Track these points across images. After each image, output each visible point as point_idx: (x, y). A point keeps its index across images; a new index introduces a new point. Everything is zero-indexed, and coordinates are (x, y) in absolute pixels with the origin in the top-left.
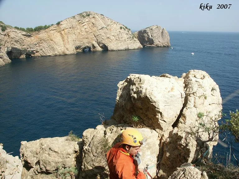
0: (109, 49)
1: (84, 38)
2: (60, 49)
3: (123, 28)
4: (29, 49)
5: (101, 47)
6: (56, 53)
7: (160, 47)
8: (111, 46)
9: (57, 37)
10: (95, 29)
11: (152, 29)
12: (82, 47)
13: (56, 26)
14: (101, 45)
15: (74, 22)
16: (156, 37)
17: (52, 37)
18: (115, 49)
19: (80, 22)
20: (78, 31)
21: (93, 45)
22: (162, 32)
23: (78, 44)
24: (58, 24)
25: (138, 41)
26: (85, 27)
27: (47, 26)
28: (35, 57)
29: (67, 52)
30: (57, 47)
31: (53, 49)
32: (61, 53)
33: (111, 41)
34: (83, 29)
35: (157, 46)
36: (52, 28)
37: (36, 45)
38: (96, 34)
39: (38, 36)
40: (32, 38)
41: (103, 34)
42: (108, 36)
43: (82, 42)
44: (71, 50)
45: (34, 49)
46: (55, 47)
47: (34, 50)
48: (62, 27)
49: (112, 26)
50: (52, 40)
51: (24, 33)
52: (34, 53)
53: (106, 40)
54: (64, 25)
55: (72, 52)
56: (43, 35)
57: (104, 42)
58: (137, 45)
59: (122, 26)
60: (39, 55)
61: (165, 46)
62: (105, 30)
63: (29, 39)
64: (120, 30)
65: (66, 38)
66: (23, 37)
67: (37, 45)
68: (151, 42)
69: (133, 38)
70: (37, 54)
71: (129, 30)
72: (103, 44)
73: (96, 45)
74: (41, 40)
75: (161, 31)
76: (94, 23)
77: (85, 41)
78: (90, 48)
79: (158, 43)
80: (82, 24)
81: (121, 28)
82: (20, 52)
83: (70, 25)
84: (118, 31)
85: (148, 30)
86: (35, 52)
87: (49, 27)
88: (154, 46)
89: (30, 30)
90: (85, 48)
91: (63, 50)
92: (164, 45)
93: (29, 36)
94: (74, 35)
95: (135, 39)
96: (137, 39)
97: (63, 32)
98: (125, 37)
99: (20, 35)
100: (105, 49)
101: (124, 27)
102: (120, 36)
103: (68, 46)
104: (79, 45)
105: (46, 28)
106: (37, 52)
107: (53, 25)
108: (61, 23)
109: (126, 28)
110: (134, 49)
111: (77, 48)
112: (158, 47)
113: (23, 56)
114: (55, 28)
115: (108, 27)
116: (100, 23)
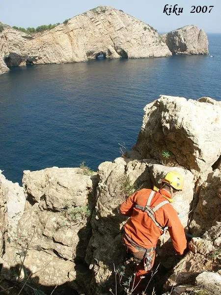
0: (129, 55)
1: (97, 42)
2: (68, 55)
3: (148, 29)
4: (30, 55)
5: (119, 53)
6: (63, 59)
7: (195, 54)
8: (132, 52)
9: (64, 40)
10: (112, 29)
11: (185, 31)
12: (94, 53)
13: (63, 25)
14: (119, 51)
15: (86, 21)
16: (191, 42)
17: (58, 40)
18: (136, 56)
19: (93, 20)
20: (90, 32)
21: (109, 51)
22: (199, 35)
23: (90, 48)
24: (66, 22)
25: (167, 47)
26: (100, 26)
27: (52, 25)
28: (37, 64)
29: (77, 60)
30: (64, 53)
31: (59, 55)
32: (69, 61)
33: (131, 45)
34: (97, 30)
35: (191, 53)
36: (57, 28)
37: (38, 49)
38: (113, 37)
39: (41, 38)
40: (34, 41)
41: (122, 37)
42: (128, 39)
43: (95, 47)
44: (81, 56)
45: (37, 55)
46: (62, 52)
47: (37, 57)
48: (71, 27)
49: (134, 25)
50: (58, 44)
51: (24, 34)
52: (36, 60)
53: (126, 44)
54: (72, 25)
55: (82, 59)
56: (47, 36)
57: (122, 47)
58: (165, 51)
59: (146, 26)
60: (43, 63)
61: (201, 54)
62: (124, 31)
63: (30, 42)
64: (144, 32)
65: (75, 41)
66: (22, 39)
67: (40, 50)
68: (184, 47)
69: (160, 42)
70: (39, 61)
71: (156, 31)
72: (121, 49)
73: (112, 50)
74: (44, 44)
75: (197, 33)
76: (110, 21)
77: (99, 45)
78: (104, 54)
79: (193, 49)
80: (96, 23)
81: (145, 29)
82: (20, 59)
83: (80, 25)
84: (141, 32)
85: (180, 32)
86: (37, 58)
87: (54, 27)
88: (186, 53)
89: (31, 31)
90: (99, 54)
91: (71, 56)
92: (201, 52)
93: (31, 38)
94: (85, 37)
95: (163, 43)
96: (165, 44)
97: (71, 34)
98: (150, 40)
99: (19, 36)
100: (124, 56)
101: (150, 28)
102: (144, 40)
103: (77, 52)
104: (91, 50)
105: (50, 27)
106: (40, 58)
107: (59, 24)
108: (69, 22)
109: (152, 28)
110: (161, 57)
111: (89, 54)
112: (193, 54)
113: (23, 64)
114: (62, 29)
115: (128, 28)
116: (119, 22)
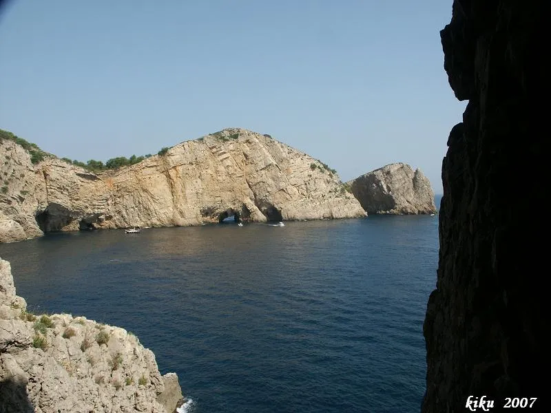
0: (284, 215)
1: (222, 190)
2: (164, 212)
3: (319, 167)
4: (89, 210)
5: (265, 213)
6: (155, 221)
7: (411, 213)
8: (292, 207)
9: (159, 186)
10: (249, 168)
11: (388, 173)
12: (217, 211)
13: (157, 157)
14: (264, 208)
15: (202, 152)
16: (401, 192)
17: (147, 184)
18: (299, 216)
19: (214, 150)
20: (210, 171)
21: (245, 207)
22: (415, 180)
23: (208, 202)
24: (163, 153)
25: (355, 200)
26: (228, 162)
27: (137, 157)
28: (101, 229)
29: (181, 221)
30: (157, 208)
31: (148, 212)
32: (166, 222)
33: (288, 196)
34: (221, 168)
35: (402, 212)
36: (148, 162)
37: (107, 200)
38: (252, 181)
39: (114, 179)
40: (100, 184)
41: (270, 181)
42: (282, 185)
43: (219, 199)
44: (191, 214)
45: (102, 211)
46: (153, 206)
47: (102, 214)
48: (172, 160)
49: (292, 161)
50: (145, 191)
51: (82, 171)
52: (100, 221)
53: (278, 196)
54: (176, 156)
55: (193, 221)
56: (124, 177)
57: (271, 200)
58: (353, 208)
59: (315, 162)
60: (113, 225)
61: (423, 213)
62: (274, 171)
63: (91, 185)
64: (311, 172)
65: (178, 186)
66: (78, 180)
67: (109, 202)
68: (389, 202)
69: (342, 191)
70: (106, 224)
71: (334, 172)
72: (269, 204)
73: (252, 206)
74: (121, 191)
75: (411, 176)
76: (248, 153)
77: (227, 196)
78: (236, 214)
79: (407, 204)
80: (220, 155)
81: (313, 167)
82: (66, 216)
83: (190, 157)
84: (306, 173)
85: (380, 175)
86: (102, 217)
87: (140, 159)
88: (395, 211)
89: (94, 166)
90: (225, 214)
91: (170, 215)
92: (422, 209)
93: (93, 178)
94: (199, 180)
95: (348, 194)
96: (352, 196)
97: (172, 173)
98: (323, 187)
99: (71, 173)
100: (274, 215)
101: (322, 166)
102: (312, 187)
103: (183, 207)
104: (210, 205)
105: (133, 161)
106: (109, 218)
107: (150, 156)
108: (170, 151)
109: (326, 167)
110: (347, 218)
111: (206, 212)
112: (406, 213)
113: (74, 226)
114: (155, 164)
115: (281, 165)
116: (264, 155)
